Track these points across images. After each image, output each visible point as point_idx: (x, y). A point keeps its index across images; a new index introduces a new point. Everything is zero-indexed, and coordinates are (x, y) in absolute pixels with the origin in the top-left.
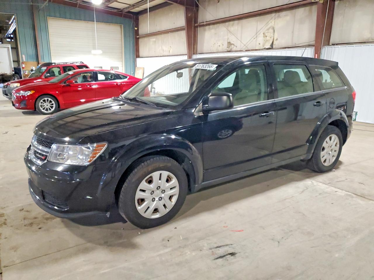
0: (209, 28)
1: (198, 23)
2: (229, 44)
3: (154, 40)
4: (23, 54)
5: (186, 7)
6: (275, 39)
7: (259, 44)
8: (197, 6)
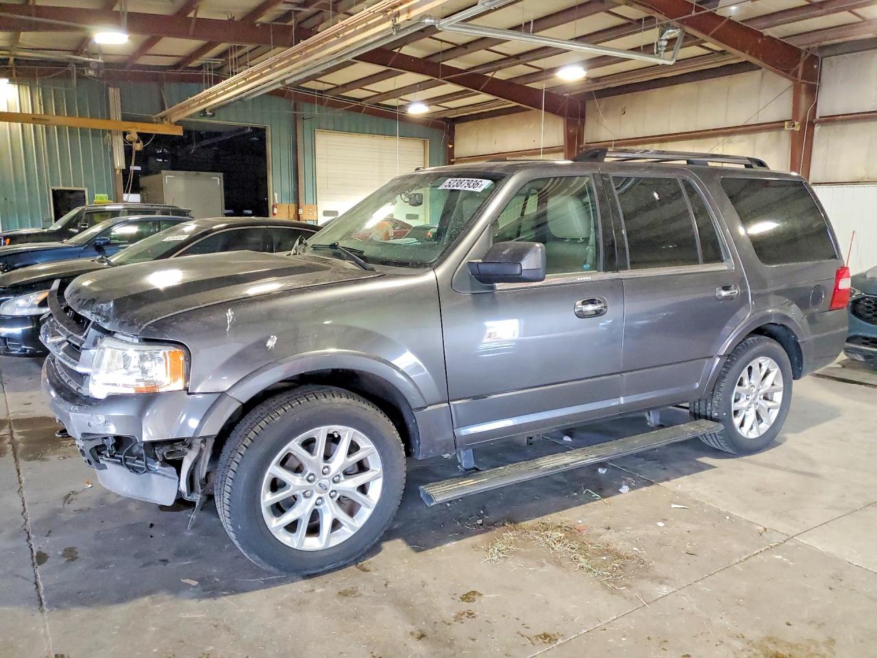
1: (584, 142)
4: (276, 192)
5: (568, 120)
8: (583, 117)
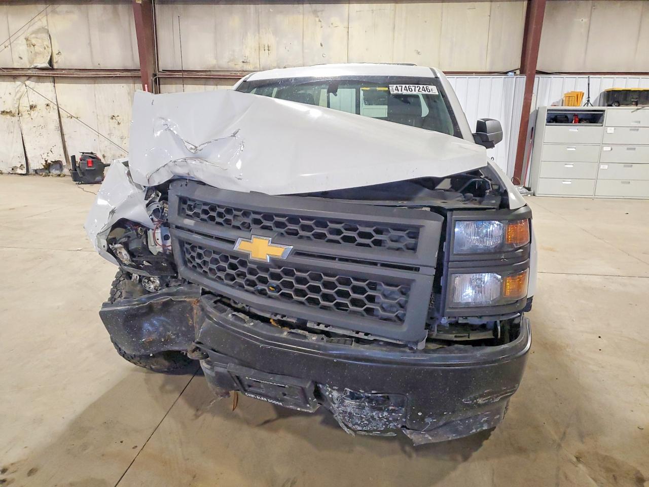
6: (55, 51)
7: (21, 58)
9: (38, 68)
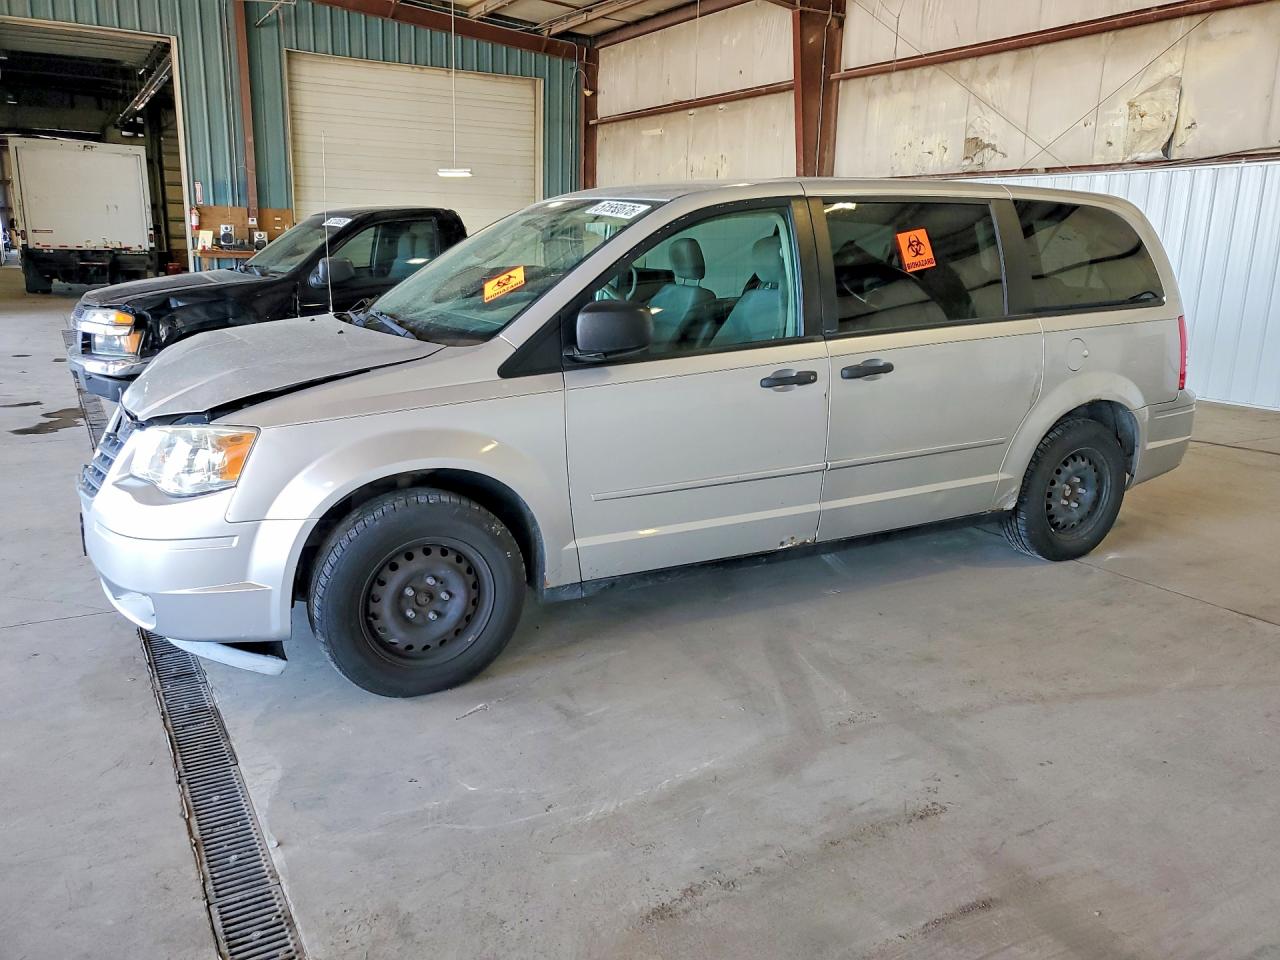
0: (888, 90)
1: (843, 68)
2: (975, 145)
3: (657, 132)
4: (198, 181)
5: (801, 12)
6: (1184, 123)
7: (1110, 144)
8: (840, 7)
9: (1138, 163)
